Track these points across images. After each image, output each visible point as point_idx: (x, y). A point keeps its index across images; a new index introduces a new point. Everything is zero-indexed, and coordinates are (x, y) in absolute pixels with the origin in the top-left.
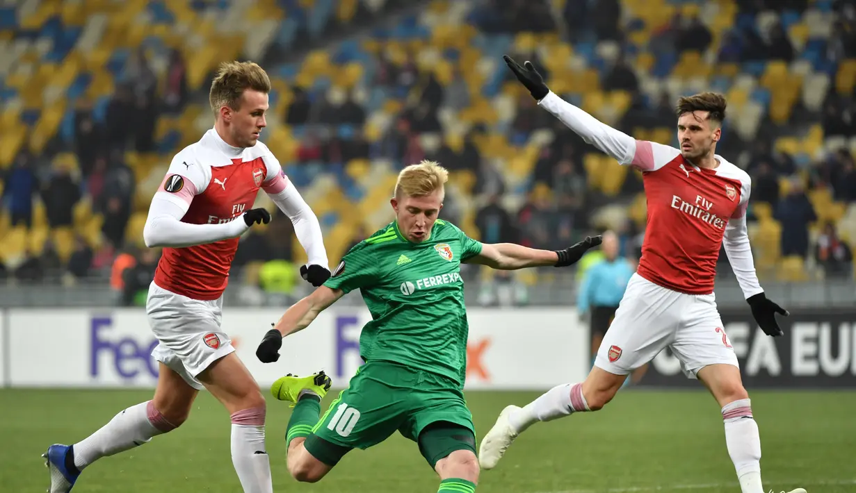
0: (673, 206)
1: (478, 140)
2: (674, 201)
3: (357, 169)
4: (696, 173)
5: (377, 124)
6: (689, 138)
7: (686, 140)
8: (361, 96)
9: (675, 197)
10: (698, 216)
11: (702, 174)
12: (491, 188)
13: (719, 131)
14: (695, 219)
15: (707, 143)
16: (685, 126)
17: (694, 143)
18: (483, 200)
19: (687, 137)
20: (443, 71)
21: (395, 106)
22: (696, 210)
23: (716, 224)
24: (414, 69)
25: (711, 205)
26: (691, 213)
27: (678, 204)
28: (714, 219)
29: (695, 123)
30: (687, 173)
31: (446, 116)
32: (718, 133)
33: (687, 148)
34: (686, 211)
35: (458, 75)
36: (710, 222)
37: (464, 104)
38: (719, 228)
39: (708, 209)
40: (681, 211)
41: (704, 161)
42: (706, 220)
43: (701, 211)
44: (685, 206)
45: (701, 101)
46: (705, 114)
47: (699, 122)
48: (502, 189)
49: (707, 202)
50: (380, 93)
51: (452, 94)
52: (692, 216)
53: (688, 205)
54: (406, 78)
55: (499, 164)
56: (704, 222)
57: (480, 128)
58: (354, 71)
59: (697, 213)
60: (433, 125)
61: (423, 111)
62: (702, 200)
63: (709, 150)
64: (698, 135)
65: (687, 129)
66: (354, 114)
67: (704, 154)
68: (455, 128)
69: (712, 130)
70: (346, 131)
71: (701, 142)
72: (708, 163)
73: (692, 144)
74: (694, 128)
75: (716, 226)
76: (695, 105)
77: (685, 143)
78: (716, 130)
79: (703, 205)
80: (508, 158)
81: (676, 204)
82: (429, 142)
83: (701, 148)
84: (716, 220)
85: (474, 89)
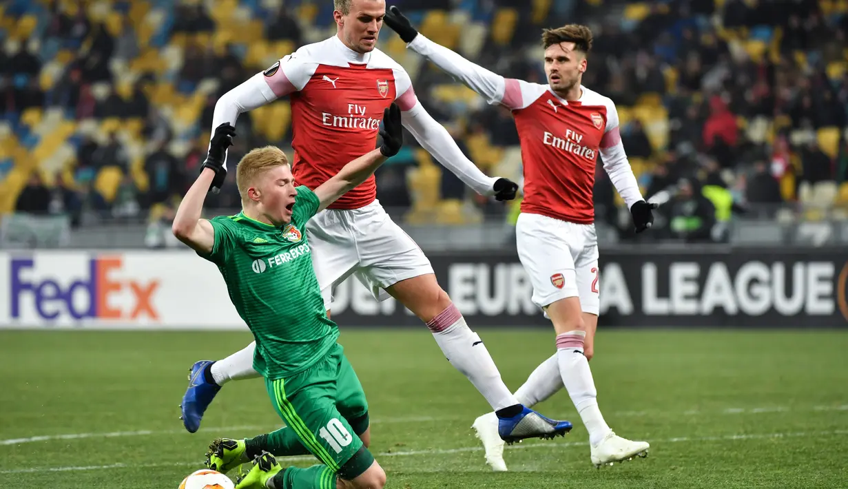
0: (545, 142)
1: (147, 88)
2: (546, 137)
3: (31, 117)
4: (563, 107)
5: (51, 74)
6: (557, 69)
7: (554, 71)
8: (34, 46)
9: (546, 133)
10: (570, 150)
11: (570, 108)
12: (160, 134)
13: (585, 62)
14: (568, 153)
15: (575, 73)
16: (553, 58)
17: (562, 74)
18: (152, 146)
19: (555, 69)
20: (114, 22)
21: (66, 57)
22: (568, 144)
23: (588, 155)
24: (85, 20)
25: (581, 137)
26: (563, 148)
27: (550, 140)
28: (586, 150)
29: (562, 54)
30: (555, 108)
31: (117, 65)
32: (584, 64)
33: (556, 80)
34: (558, 146)
35: (128, 26)
36: (582, 154)
37: (133, 55)
38: (591, 158)
39: (578, 142)
40: (553, 147)
41: (571, 93)
42: (578, 153)
43: (572, 145)
44: (557, 141)
45: (567, 32)
46: (571, 46)
47: (566, 52)
48: (170, 136)
49: (577, 135)
50: (53, 43)
51: (122, 44)
52: (564, 150)
53: (559, 141)
54: (79, 30)
55: (167, 111)
56: (576, 155)
57: (148, 77)
58: (28, 23)
59: (568, 148)
60: (105, 75)
61: (94, 61)
62: (572, 133)
63: (576, 81)
64: (566, 66)
65: (555, 60)
66: (29, 64)
67: (572, 85)
68: (125, 78)
69: (578, 61)
70: (20, 81)
71: (569, 72)
72: (576, 95)
73: (561, 76)
74: (562, 59)
75: (588, 157)
76: (562, 36)
77: (554, 74)
78: (581, 61)
79: (573, 138)
80: (176, 106)
81: (548, 140)
82: (100, 91)
83: (570, 78)
84: (588, 151)
85: (143, 40)
